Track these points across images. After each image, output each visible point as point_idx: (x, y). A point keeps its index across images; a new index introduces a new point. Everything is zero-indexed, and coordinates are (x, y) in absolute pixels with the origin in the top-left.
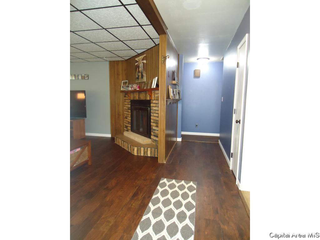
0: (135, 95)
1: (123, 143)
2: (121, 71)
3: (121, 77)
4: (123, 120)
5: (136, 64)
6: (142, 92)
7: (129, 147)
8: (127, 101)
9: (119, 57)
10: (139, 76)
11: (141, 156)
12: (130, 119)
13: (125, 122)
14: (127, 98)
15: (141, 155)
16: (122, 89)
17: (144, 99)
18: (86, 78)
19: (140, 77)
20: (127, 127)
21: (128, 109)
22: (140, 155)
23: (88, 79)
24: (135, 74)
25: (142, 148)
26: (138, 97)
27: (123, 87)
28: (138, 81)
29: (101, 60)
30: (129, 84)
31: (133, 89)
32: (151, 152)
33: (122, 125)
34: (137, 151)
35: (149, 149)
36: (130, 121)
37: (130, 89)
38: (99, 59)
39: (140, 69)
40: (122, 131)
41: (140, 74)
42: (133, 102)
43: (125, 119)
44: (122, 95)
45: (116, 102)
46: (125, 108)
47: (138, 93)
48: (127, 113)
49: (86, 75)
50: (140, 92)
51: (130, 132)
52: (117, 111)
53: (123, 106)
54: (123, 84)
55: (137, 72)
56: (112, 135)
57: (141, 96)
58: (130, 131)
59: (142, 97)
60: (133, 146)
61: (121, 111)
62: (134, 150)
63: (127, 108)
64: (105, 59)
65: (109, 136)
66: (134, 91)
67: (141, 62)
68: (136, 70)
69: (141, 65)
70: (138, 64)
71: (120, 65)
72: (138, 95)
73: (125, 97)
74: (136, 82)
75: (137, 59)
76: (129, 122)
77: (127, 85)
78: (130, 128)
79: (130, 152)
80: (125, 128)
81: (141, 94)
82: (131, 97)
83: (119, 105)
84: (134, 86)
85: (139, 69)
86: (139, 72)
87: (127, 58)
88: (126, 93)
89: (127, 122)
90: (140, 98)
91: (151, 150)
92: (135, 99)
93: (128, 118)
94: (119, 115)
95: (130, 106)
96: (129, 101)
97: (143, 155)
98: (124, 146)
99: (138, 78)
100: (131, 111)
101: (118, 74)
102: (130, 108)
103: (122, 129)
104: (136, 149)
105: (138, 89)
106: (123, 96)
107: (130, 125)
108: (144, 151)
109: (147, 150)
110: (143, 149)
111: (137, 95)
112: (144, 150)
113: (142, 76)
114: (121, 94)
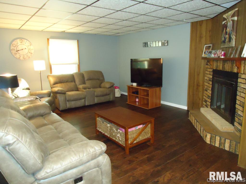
0: (219, 64)
1: (196, 122)
2: (204, 33)
3: (203, 40)
4: (203, 93)
5: (223, 23)
6: (228, 62)
7: (202, 130)
8: (209, 70)
9: (202, 16)
10: (225, 39)
11: (215, 147)
12: (210, 92)
13: (205, 94)
14: (209, 67)
15: (216, 145)
16: (203, 56)
17: (229, 71)
18: (166, 44)
19: (227, 40)
20: (206, 101)
21: (210, 80)
22: (214, 145)
23: (168, 45)
24: (221, 36)
25: (217, 137)
26: (222, 67)
27: (205, 53)
28: (224, 45)
29: (181, 22)
30: (212, 49)
31: (216, 55)
32: (230, 145)
33: (201, 98)
34: (211, 139)
35: (228, 141)
36: (210, 95)
37: (213, 56)
38: (179, 23)
39: (228, 29)
40: (200, 105)
41: (227, 36)
42: (216, 72)
43: (205, 92)
44: (203, 62)
45: (196, 70)
46: (206, 78)
47: (223, 62)
48: (207, 84)
49: (166, 41)
50: (224, 61)
51: (209, 109)
52: (196, 80)
53: (204, 76)
54: (206, 49)
55: (223, 34)
56: (188, 108)
57: (225, 65)
58: (209, 107)
59: (228, 67)
60: (206, 132)
61: (201, 82)
62: (206, 136)
63: (208, 79)
64: (185, 21)
65: (185, 108)
66: (218, 59)
67: (230, 19)
68: (223, 31)
69: (230, 24)
70: (226, 22)
71: (204, 26)
72: (223, 64)
73: (207, 65)
74: (222, 47)
75: (225, 16)
76: (209, 97)
77: (210, 50)
78: (209, 104)
79: (202, 137)
80: (204, 103)
81: (226, 64)
82: (213, 66)
83: (198, 75)
84: (218, 52)
85: (226, 29)
86: (226, 33)
87: (212, 16)
88: (208, 60)
89: (207, 96)
90: (224, 68)
91: (230, 142)
92: (218, 69)
93: (208, 91)
94: (198, 85)
95: (211, 77)
96: (211, 70)
97: (218, 146)
98: (197, 127)
99: (224, 42)
100: (212, 83)
101: (201, 37)
102: (211, 79)
103: (201, 103)
104: (209, 136)
105: (222, 57)
106: (205, 64)
107: (210, 101)
108: (220, 142)
109: (225, 141)
110: (219, 138)
111: (221, 65)
112: (220, 140)
113: (230, 39)
114: (203, 60)
